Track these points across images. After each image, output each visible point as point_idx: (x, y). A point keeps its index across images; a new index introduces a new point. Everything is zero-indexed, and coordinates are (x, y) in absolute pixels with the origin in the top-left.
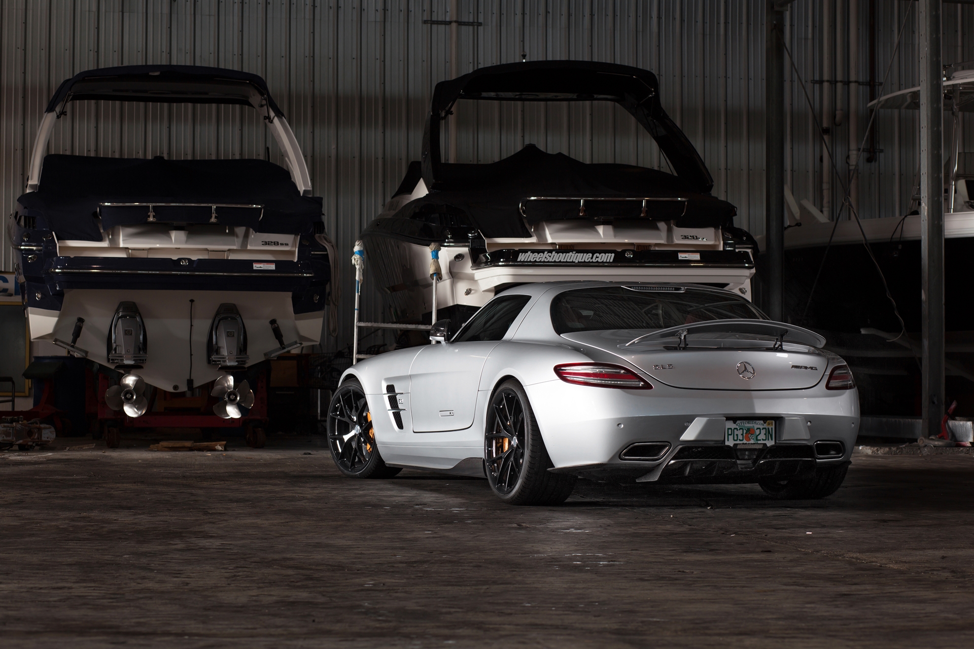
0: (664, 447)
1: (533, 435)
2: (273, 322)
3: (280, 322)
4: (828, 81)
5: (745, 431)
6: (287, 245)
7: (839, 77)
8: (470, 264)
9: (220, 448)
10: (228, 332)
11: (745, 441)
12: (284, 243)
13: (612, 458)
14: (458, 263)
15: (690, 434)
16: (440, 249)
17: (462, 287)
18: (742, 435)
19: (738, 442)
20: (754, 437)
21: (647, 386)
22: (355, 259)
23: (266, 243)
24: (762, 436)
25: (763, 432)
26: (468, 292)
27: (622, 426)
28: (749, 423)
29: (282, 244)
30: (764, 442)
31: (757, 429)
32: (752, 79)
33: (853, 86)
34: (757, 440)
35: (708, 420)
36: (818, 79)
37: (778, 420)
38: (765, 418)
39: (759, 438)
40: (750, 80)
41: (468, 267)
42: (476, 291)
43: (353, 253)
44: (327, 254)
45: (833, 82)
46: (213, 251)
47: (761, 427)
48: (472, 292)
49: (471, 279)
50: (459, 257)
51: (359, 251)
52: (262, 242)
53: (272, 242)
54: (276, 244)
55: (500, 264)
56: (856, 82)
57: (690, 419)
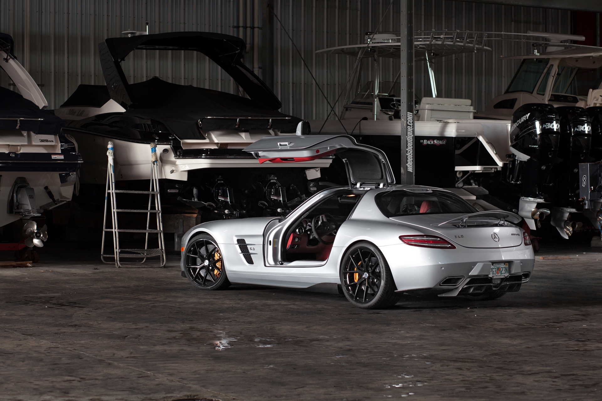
0: (460, 278)
1: (386, 273)
2: (46, 188)
3: (51, 188)
4: (242, 27)
5: (497, 269)
6: (53, 141)
7: (249, 24)
8: (173, 155)
9: (30, 265)
10: (30, 195)
11: (497, 274)
12: (51, 140)
13: (436, 285)
14: (166, 154)
15: (475, 272)
16: (156, 146)
17: (168, 169)
18: (496, 271)
19: (494, 275)
20: (500, 272)
21: (453, 247)
22: (109, 152)
23: (42, 141)
24: (503, 272)
25: (504, 269)
26: (172, 172)
27: (443, 268)
28: (498, 265)
29: (50, 141)
30: (504, 274)
31: (502, 268)
32: (199, 24)
33: (256, 30)
34: (501, 274)
35: (484, 264)
36: (236, 25)
37: (509, 263)
38: (505, 262)
39: (502, 272)
40: (198, 25)
41: (172, 157)
42: (177, 171)
43: (108, 149)
44: (75, 147)
45: (245, 27)
46: (13, 146)
47: (503, 267)
48: (175, 171)
49: (174, 164)
50: (165, 151)
51: (111, 148)
52: (40, 140)
53: (45, 140)
54: (47, 141)
55: (203, 157)
56: (258, 27)
57: (474, 264)
